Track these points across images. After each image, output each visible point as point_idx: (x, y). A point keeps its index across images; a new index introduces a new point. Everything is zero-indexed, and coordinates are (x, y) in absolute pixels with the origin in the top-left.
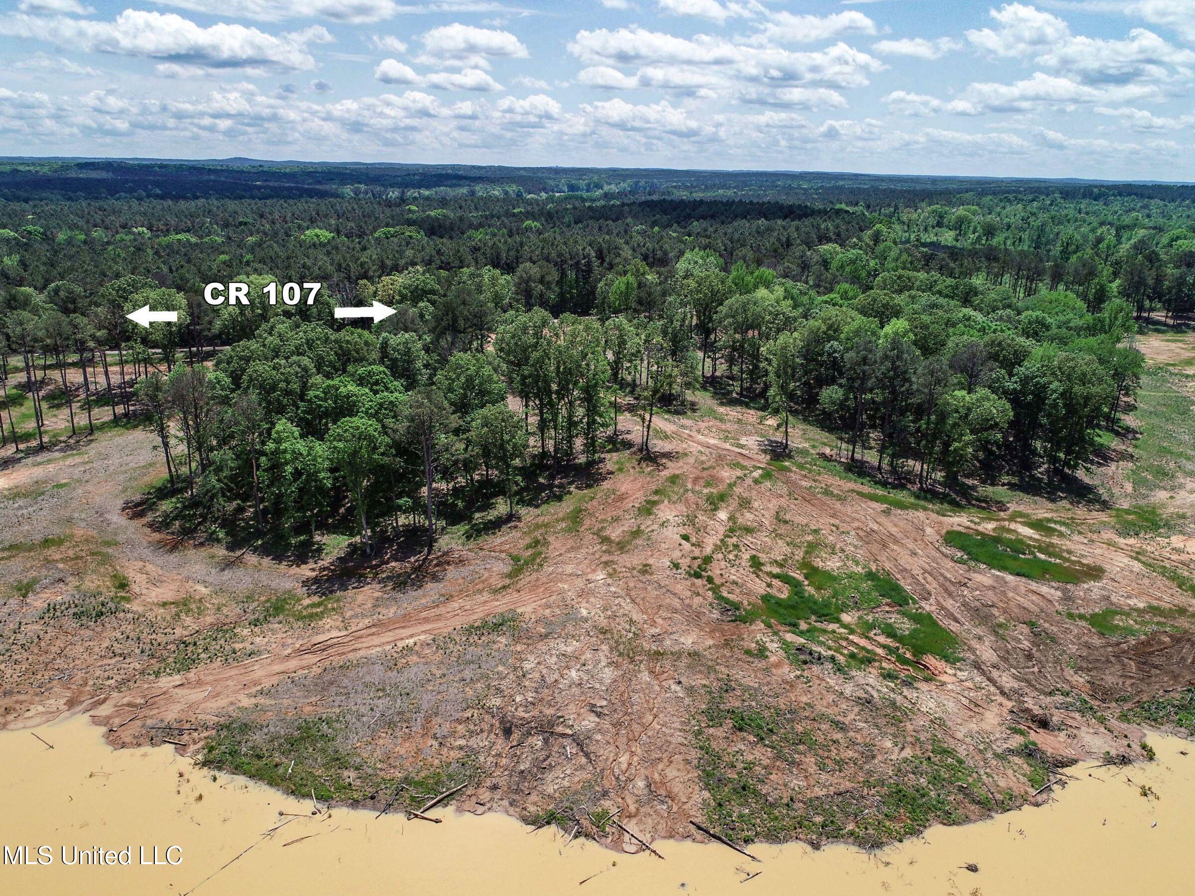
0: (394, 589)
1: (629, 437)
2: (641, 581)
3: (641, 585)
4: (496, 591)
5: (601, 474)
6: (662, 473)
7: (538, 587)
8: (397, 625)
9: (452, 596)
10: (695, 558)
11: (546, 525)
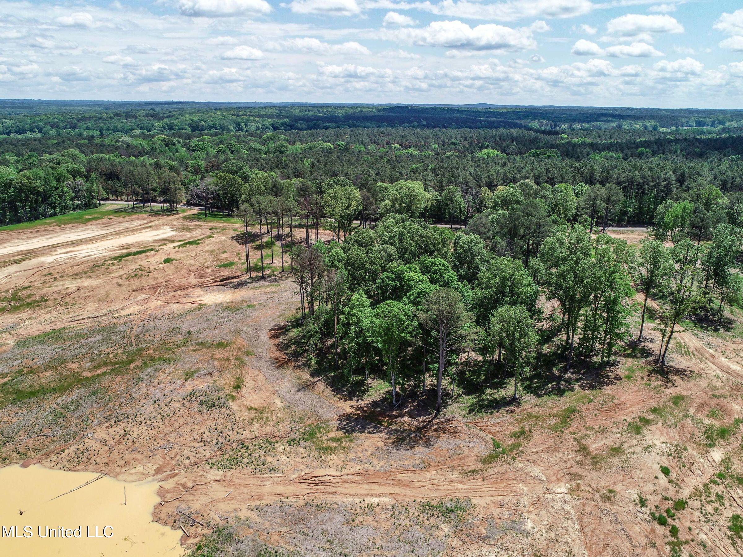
0: (393, 443)
1: (650, 345)
2: (600, 509)
3: (597, 513)
4: (465, 473)
5: (608, 377)
6: (669, 391)
7: (502, 480)
8: (376, 480)
9: (430, 465)
10: (666, 499)
11: (537, 418)
